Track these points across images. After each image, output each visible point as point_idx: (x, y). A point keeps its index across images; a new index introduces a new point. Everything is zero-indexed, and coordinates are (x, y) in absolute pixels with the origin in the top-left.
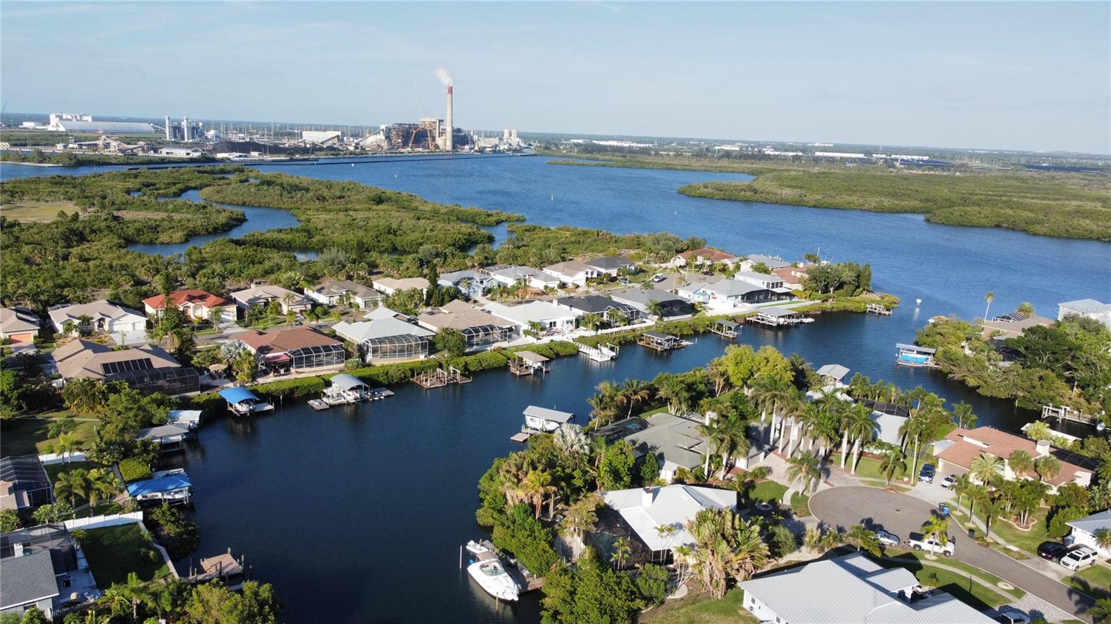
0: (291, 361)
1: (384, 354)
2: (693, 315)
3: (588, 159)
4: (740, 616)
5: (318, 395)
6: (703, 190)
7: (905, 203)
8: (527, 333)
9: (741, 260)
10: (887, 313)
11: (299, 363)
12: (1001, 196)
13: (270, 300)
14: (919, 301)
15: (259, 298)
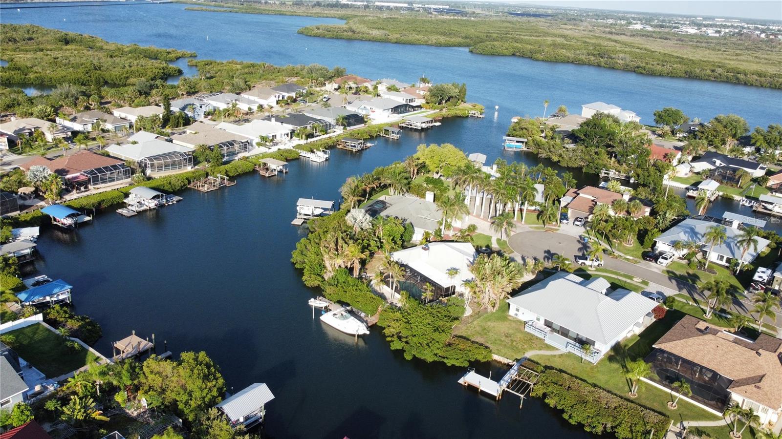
0: (89, 180)
1: (160, 168)
2: (365, 124)
3: (215, 6)
4: (510, 320)
5: (123, 205)
6: (316, 31)
7: (453, 40)
8: (259, 144)
9: (377, 84)
10: (482, 116)
11: (96, 181)
12: (506, 34)
13: (33, 130)
14: (497, 107)
15: (24, 129)
